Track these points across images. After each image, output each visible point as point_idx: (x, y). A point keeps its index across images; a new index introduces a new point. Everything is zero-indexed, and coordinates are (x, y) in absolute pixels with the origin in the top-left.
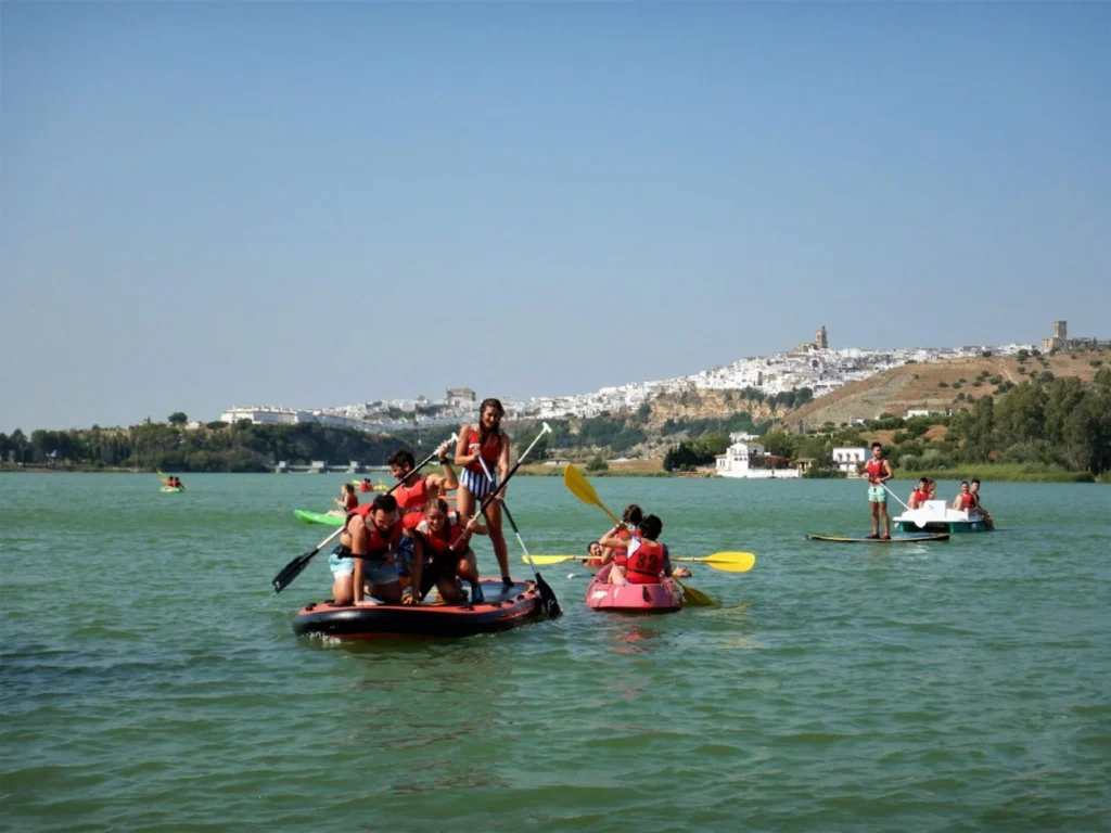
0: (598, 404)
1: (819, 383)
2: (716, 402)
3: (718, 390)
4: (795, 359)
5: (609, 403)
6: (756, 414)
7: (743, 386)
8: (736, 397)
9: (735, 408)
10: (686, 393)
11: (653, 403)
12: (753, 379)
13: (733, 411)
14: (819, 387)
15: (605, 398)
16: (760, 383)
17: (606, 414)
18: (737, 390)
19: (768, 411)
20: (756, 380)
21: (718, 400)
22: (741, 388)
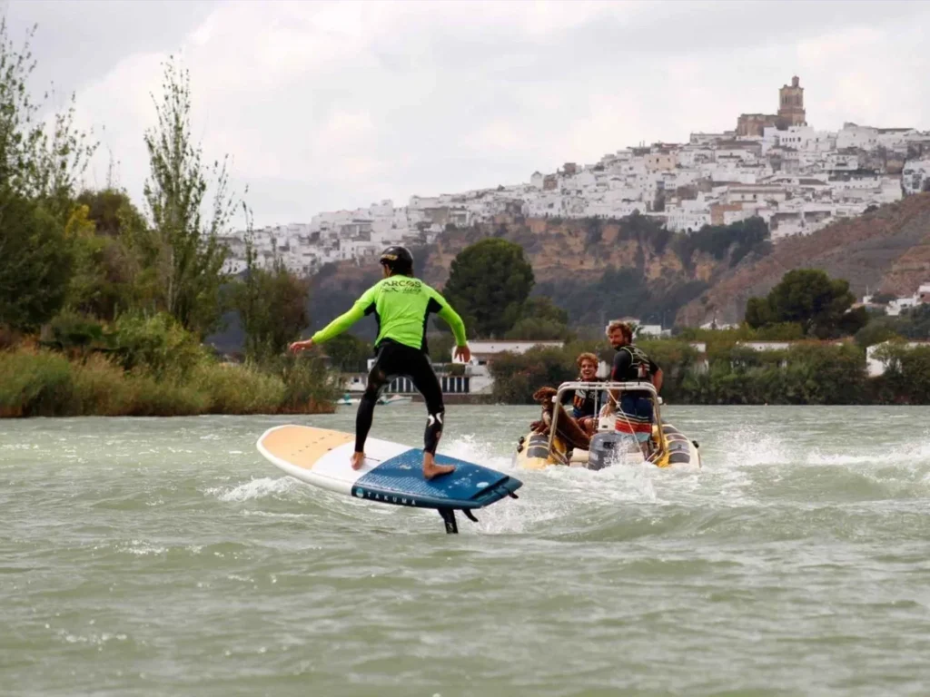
0: (313, 249)
1: (784, 207)
2: (565, 246)
3: (571, 222)
4: (736, 152)
5: (337, 245)
6: (654, 270)
7: (625, 211)
8: (609, 234)
9: (607, 256)
10: (503, 225)
11: (433, 248)
12: (646, 198)
13: (604, 265)
14: (784, 216)
15: (325, 235)
16: (660, 206)
17: (329, 269)
18: (613, 221)
19: (678, 266)
20: (652, 198)
21: (571, 241)
22: (619, 215)
